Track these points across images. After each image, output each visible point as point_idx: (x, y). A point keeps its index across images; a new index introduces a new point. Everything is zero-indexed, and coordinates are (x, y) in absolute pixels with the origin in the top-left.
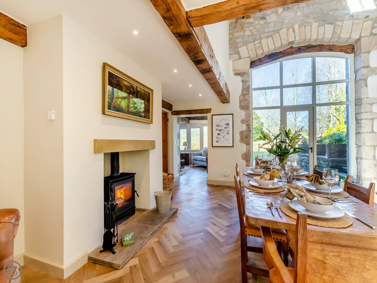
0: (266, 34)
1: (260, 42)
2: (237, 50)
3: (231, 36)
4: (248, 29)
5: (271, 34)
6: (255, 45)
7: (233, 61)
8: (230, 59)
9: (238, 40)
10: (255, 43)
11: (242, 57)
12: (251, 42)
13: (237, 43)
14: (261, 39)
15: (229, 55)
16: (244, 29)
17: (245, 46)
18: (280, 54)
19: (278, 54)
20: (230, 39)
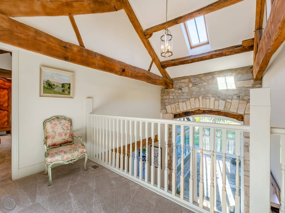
0: (182, 100)
1: (178, 105)
2: (165, 107)
3: (162, 98)
4: (171, 95)
5: (185, 100)
6: (175, 106)
7: (163, 114)
8: (161, 112)
9: (166, 101)
10: (175, 105)
11: (168, 112)
12: (173, 104)
13: (165, 102)
14: (179, 102)
15: (161, 109)
16: (169, 94)
17: (169, 105)
18: (192, 113)
19: (190, 113)
20: (162, 100)
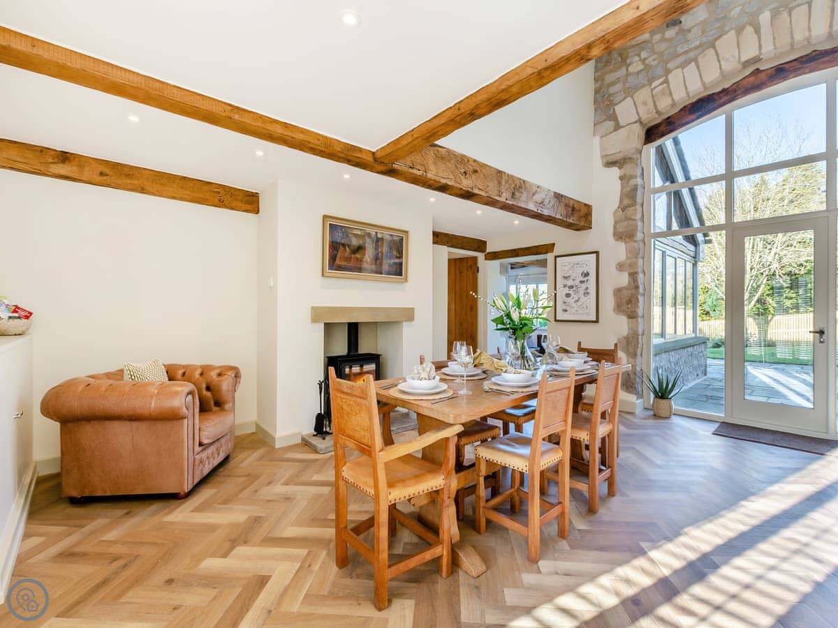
0: (680, 60)
1: (666, 82)
2: (611, 112)
3: (598, 85)
4: (637, 58)
5: (692, 54)
6: (652, 90)
7: (602, 137)
8: (595, 134)
9: (612, 90)
10: (652, 87)
11: (621, 124)
12: (644, 86)
13: (610, 95)
14: (668, 72)
15: (595, 125)
16: (628, 61)
17: (629, 99)
18: (722, 95)
19: (716, 98)
20: (597, 91)
